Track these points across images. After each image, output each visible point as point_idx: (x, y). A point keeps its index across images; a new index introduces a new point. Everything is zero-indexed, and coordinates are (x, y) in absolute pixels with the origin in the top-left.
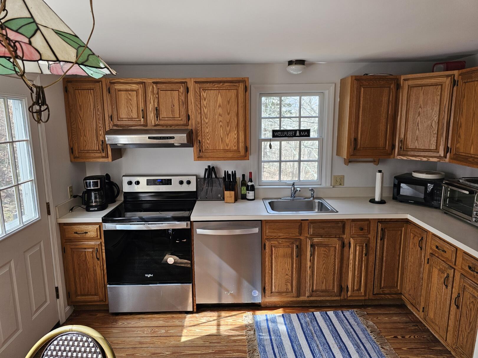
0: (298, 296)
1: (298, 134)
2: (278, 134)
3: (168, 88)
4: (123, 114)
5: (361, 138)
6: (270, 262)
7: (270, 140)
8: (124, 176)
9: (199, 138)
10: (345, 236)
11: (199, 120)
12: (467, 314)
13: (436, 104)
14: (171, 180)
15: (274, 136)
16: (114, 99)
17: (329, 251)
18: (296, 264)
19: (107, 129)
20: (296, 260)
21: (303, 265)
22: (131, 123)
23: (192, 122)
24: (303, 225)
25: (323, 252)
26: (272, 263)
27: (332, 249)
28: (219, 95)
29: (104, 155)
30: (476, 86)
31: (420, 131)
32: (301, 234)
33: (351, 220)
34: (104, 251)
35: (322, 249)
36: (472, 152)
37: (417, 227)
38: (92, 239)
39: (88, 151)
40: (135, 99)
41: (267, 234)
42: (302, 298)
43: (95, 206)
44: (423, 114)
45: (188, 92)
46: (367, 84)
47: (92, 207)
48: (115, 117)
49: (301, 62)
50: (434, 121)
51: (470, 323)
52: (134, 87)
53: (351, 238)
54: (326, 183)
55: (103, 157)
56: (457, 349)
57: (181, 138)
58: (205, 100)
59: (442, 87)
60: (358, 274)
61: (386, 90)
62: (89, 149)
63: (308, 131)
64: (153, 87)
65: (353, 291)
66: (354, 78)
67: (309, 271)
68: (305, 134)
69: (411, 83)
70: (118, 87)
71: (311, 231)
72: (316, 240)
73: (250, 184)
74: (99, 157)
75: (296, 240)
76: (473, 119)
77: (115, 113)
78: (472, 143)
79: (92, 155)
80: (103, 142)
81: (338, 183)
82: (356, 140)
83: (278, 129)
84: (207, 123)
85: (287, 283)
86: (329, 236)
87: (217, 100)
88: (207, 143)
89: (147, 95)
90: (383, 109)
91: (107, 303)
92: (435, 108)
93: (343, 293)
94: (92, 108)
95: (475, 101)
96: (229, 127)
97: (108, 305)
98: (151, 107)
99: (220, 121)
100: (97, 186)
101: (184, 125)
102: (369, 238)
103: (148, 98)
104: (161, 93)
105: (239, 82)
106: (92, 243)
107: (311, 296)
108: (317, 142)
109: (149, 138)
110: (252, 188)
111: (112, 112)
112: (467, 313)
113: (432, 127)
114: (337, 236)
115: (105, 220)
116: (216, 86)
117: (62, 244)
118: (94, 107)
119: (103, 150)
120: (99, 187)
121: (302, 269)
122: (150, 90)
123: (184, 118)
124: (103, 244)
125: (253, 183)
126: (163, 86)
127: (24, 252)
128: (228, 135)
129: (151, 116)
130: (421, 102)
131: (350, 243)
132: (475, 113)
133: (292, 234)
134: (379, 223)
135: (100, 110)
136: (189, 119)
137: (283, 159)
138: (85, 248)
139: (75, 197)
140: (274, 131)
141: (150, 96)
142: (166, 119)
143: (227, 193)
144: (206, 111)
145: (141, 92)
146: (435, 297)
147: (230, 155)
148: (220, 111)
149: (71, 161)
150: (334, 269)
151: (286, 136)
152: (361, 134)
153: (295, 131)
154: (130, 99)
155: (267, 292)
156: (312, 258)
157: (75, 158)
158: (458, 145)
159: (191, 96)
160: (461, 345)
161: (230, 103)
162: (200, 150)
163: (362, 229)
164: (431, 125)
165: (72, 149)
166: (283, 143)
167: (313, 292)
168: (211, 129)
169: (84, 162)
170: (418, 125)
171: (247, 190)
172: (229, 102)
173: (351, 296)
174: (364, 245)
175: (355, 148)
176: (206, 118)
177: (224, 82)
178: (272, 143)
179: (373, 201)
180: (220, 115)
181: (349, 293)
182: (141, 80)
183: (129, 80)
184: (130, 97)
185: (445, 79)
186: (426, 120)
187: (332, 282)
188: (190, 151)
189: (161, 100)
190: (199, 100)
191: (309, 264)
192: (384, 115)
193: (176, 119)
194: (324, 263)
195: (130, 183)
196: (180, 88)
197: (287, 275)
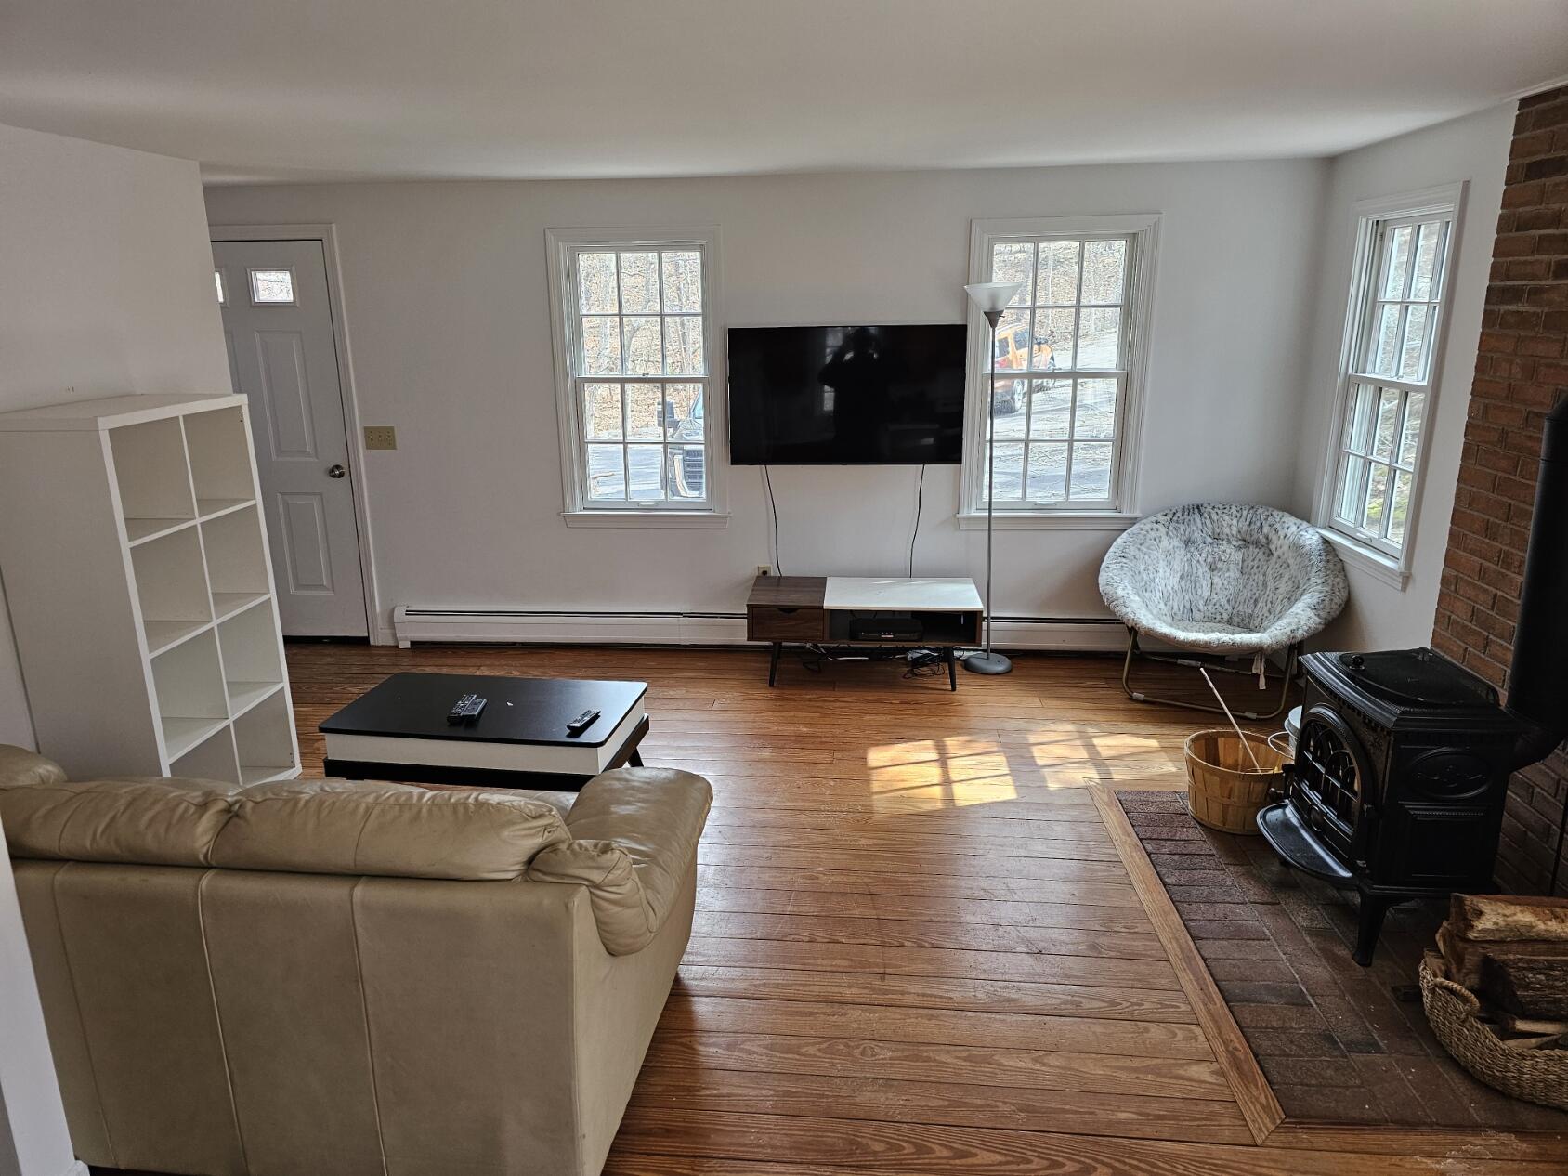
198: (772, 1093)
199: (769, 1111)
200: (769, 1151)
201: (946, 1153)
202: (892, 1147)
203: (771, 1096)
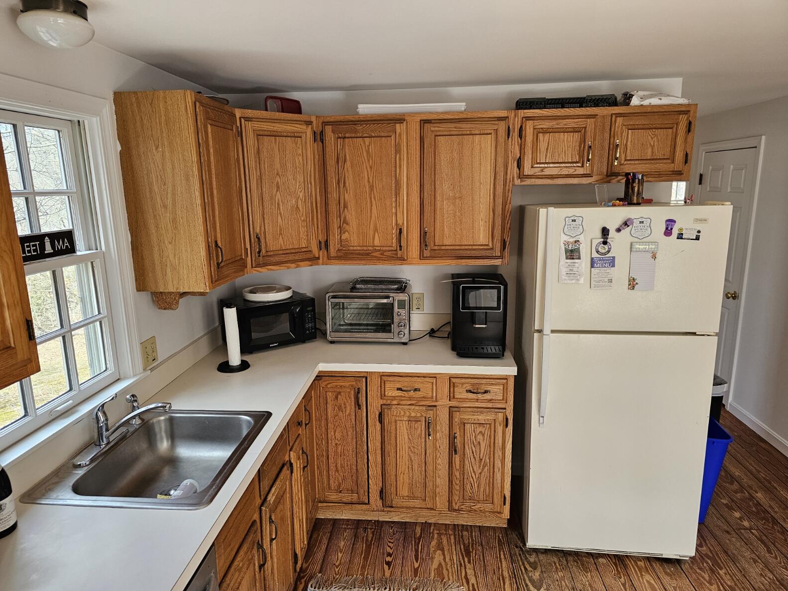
5: (221, 238)
12: (473, 453)
13: (298, 169)
30: (368, 146)
31: (283, 218)
36: (377, 242)
37: (340, 378)
44: (283, 187)
46: (213, 117)
50: (299, 199)
51: (481, 460)
56: (463, 505)
76: (370, 194)
78: (376, 230)
82: (217, 245)
90: (233, 176)
92: (298, 177)
95: (371, 167)
112: (474, 451)
113: (298, 209)
130: (277, 165)
132: (373, 186)
146: (407, 464)
158: (345, 236)
160: (470, 495)
164: (297, 207)
170: (279, 208)
175: (219, 265)
179: (225, 368)
185: (304, 127)
186: (289, 197)
192: (235, 189)
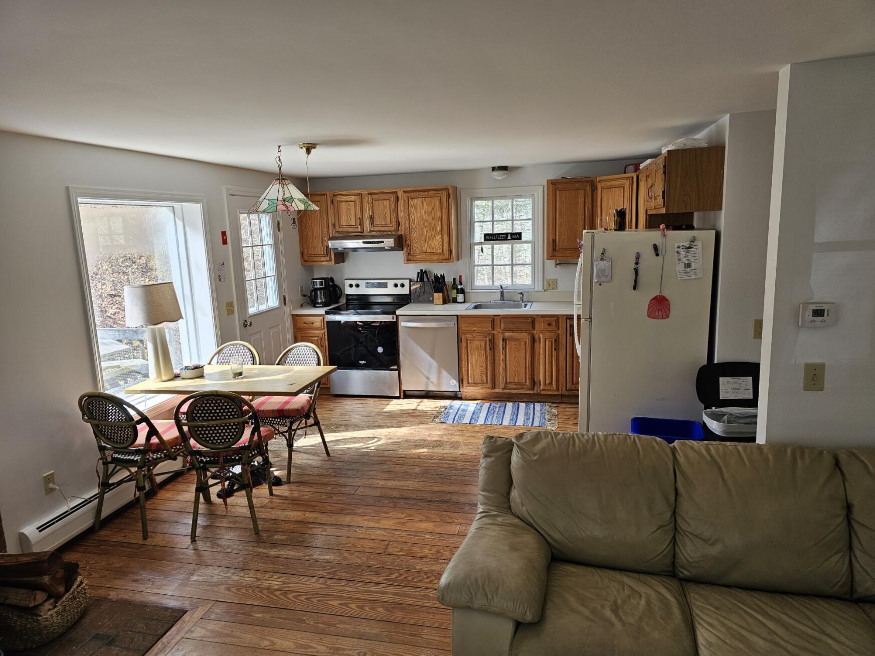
0: (494, 387)
1: (509, 237)
2: (491, 238)
3: (381, 198)
4: (344, 223)
5: (559, 239)
6: (466, 354)
7: (482, 244)
8: (346, 279)
9: (407, 243)
10: (535, 331)
11: (407, 225)
14: (387, 283)
15: (485, 240)
16: (336, 209)
17: (520, 345)
18: (490, 356)
19: (331, 236)
20: (489, 353)
21: (496, 358)
22: (351, 230)
23: (402, 227)
24: (495, 320)
25: (514, 346)
26: (468, 355)
27: (523, 343)
28: (425, 203)
29: (328, 258)
32: (493, 329)
33: (540, 316)
34: (327, 340)
35: (513, 343)
38: (317, 329)
39: (315, 255)
40: (353, 209)
41: (464, 329)
42: (497, 390)
43: (321, 303)
45: (398, 201)
46: (562, 187)
47: (318, 303)
48: (337, 224)
49: (504, 168)
52: (353, 198)
53: (541, 334)
54: (539, 287)
55: (327, 261)
57: (389, 242)
58: (412, 208)
59: (624, 189)
60: (549, 368)
61: (582, 192)
62: (316, 253)
63: (520, 234)
64: (368, 197)
65: (545, 385)
66: (550, 182)
67: (502, 365)
68: (516, 236)
69: (602, 184)
70: (340, 198)
71: (502, 325)
72: (507, 334)
73: (459, 287)
74: (324, 261)
75: (489, 334)
77: (337, 222)
79: (319, 259)
80: (327, 247)
81: (551, 287)
82: (554, 241)
83: (491, 232)
84: (414, 229)
85: (482, 375)
86: (520, 330)
87: (423, 207)
88: (415, 247)
89: (363, 204)
90: (579, 211)
91: (329, 386)
93: (536, 387)
94: (319, 217)
96: (434, 231)
97: (329, 388)
98: (366, 215)
99: (426, 226)
100: (322, 286)
101: (394, 231)
102: (558, 334)
103: (364, 208)
104: (375, 202)
105: (442, 190)
106: (318, 332)
107: (505, 388)
108: (530, 245)
109: (364, 242)
110: (462, 291)
111: (335, 220)
114: (528, 331)
115: (327, 313)
116: (422, 194)
117: (294, 332)
118: (320, 216)
119: (327, 254)
120: (324, 286)
121: (496, 362)
122: (365, 200)
123: (394, 224)
124: (326, 334)
125: (462, 286)
126: (376, 196)
127: (270, 328)
128: (433, 238)
129: (367, 223)
131: (540, 338)
133: (485, 328)
134: (568, 320)
135: (325, 219)
136: (399, 225)
137: (495, 263)
138: (312, 337)
139: (305, 296)
140: (486, 235)
141: (366, 205)
142: (380, 226)
143: (436, 295)
144: (413, 217)
145: (358, 202)
147: (435, 257)
148: (426, 217)
149: (302, 265)
150: (526, 362)
151: (497, 240)
152: (559, 236)
153: (507, 234)
154: (350, 209)
155: (464, 382)
156: (504, 351)
157: (305, 261)
159: (400, 203)
161: (435, 210)
162: (409, 254)
163: (549, 325)
165: (303, 253)
166: (495, 246)
167: (507, 384)
168: (418, 233)
169: (313, 265)
171: (458, 293)
172: (433, 209)
173: (543, 390)
174: (554, 340)
175: (554, 250)
176: (414, 224)
177: (429, 190)
178: (483, 246)
180: (426, 220)
181: (542, 387)
182: (358, 192)
183: (348, 192)
184: (349, 207)
185: (625, 181)
187: (524, 375)
188: (400, 255)
189: (375, 209)
190: (407, 208)
191: (502, 357)
192: (581, 216)
193: (388, 225)
194: (516, 357)
195: (351, 286)
196: (391, 198)
197: (482, 366)
198: (423, 636)
199: (426, 628)
200: (430, 611)
201: (351, 605)
202: (374, 609)
203: (423, 635)
